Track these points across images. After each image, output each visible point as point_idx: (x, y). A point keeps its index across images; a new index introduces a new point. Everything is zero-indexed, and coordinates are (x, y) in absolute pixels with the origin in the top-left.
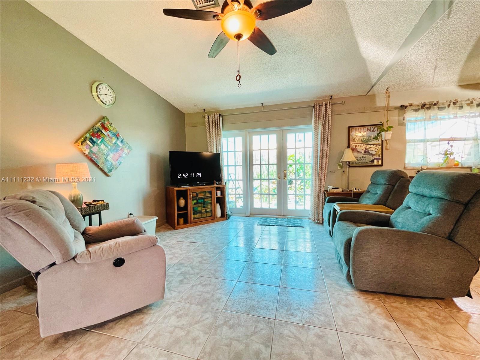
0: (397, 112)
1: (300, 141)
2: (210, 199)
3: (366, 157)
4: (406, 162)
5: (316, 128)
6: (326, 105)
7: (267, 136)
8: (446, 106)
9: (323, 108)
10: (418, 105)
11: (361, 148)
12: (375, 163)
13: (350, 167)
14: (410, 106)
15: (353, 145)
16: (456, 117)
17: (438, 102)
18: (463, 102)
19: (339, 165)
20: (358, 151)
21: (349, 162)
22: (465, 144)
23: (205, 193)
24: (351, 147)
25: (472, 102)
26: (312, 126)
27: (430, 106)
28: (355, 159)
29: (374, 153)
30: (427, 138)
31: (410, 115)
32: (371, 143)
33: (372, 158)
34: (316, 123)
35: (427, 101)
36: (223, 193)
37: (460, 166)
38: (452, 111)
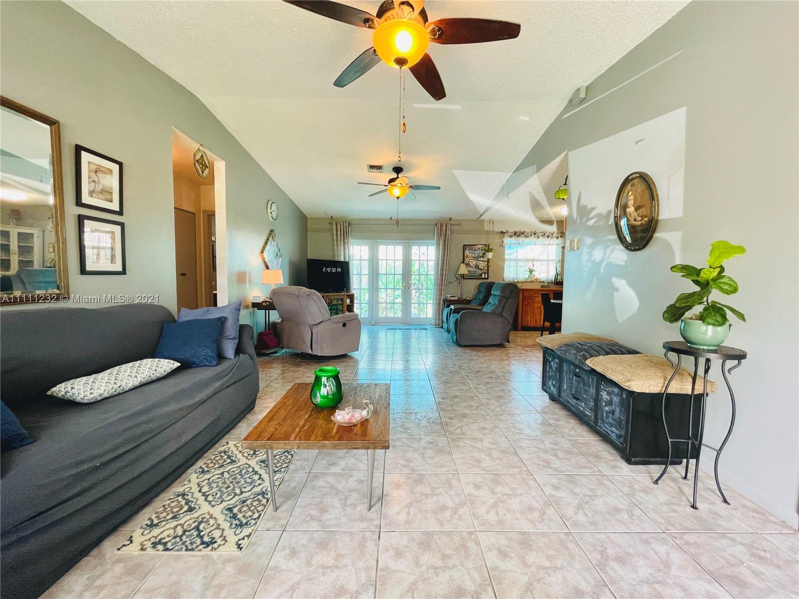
0: (498, 236)
1: (424, 254)
2: (341, 306)
3: (476, 271)
4: (505, 276)
5: (438, 244)
6: (446, 226)
7: (393, 247)
8: (530, 235)
9: (444, 228)
10: (512, 233)
11: (473, 263)
12: (483, 277)
13: (464, 279)
14: (507, 232)
15: (467, 261)
16: (535, 244)
17: (525, 231)
18: (540, 234)
19: (456, 277)
20: (470, 266)
21: (464, 275)
22: (541, 265)
23: (338, 300)
24: (465, 262)
25: (545, 234)
26: (435, 241)
27: (520, 234)
28: (467, 273)
29: (482, 268)
30: (518, 258)
31: (507, 240)
32: (479, 259)
33: (480, 272)
34: (438, 240)
35: (518, 230)
36: (352, 301)
37: (539, 281)
38: (532, 239)
